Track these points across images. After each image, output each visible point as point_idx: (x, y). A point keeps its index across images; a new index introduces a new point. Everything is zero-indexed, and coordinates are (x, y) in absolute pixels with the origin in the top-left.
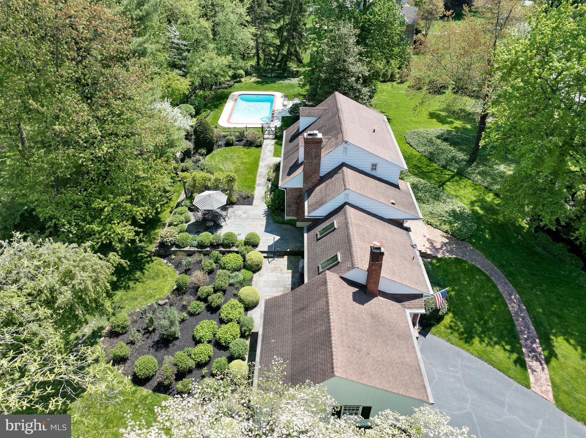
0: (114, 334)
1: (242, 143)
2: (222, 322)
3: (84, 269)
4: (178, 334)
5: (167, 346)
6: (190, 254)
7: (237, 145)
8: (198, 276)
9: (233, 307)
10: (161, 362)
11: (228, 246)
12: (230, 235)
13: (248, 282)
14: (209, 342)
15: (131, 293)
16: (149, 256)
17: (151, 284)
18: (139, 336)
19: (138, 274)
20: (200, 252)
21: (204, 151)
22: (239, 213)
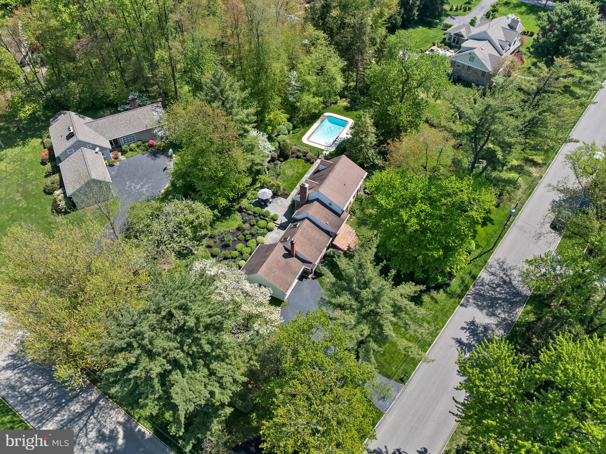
0: (211, 237)
1: (305, 158)
2: (247, 246)
3: (203, 217)
4: (231, 245)
5: (226, 248)
6: (249, 214)
7: (302, 159)
8: (247, 225)
9: (252, 242)
10: (221, 252)
11: (264, 216)
12: (268, 212)
13: (263, 235)
14: (239, 251)
15: (222, 224)
16: (235, 211)
17: (230, 222)
18: (218, 241)
19: (228, 217)
20: (253, 215)
21: (282, 159)
22: (279, 201)
